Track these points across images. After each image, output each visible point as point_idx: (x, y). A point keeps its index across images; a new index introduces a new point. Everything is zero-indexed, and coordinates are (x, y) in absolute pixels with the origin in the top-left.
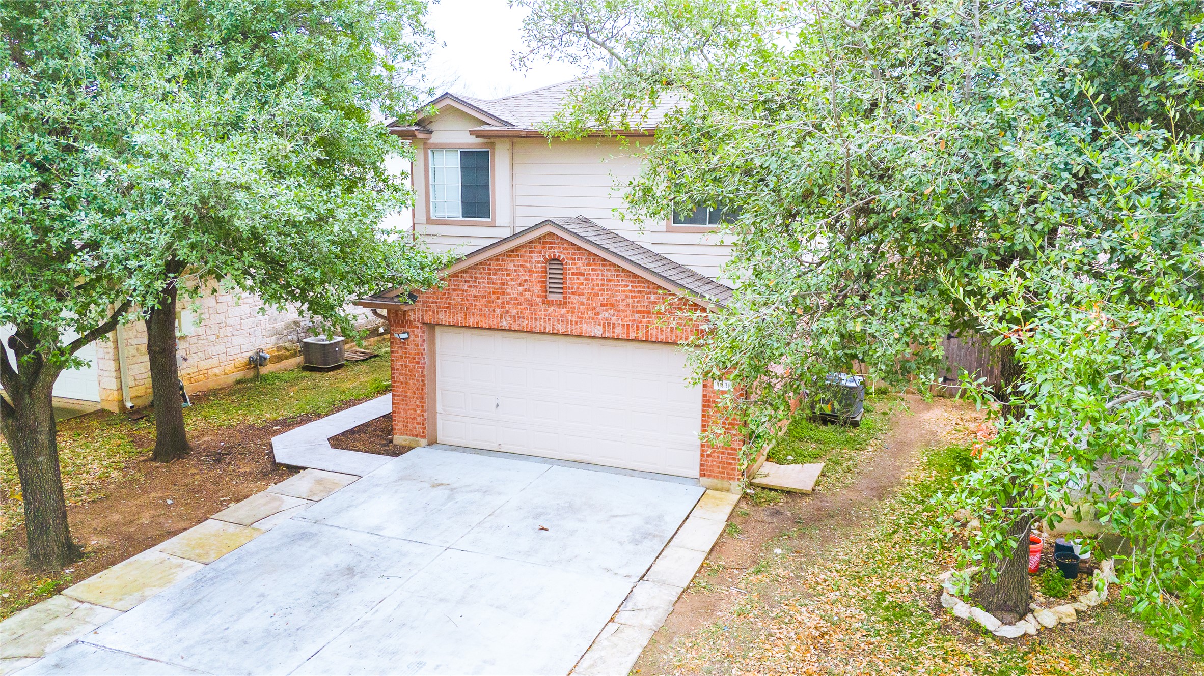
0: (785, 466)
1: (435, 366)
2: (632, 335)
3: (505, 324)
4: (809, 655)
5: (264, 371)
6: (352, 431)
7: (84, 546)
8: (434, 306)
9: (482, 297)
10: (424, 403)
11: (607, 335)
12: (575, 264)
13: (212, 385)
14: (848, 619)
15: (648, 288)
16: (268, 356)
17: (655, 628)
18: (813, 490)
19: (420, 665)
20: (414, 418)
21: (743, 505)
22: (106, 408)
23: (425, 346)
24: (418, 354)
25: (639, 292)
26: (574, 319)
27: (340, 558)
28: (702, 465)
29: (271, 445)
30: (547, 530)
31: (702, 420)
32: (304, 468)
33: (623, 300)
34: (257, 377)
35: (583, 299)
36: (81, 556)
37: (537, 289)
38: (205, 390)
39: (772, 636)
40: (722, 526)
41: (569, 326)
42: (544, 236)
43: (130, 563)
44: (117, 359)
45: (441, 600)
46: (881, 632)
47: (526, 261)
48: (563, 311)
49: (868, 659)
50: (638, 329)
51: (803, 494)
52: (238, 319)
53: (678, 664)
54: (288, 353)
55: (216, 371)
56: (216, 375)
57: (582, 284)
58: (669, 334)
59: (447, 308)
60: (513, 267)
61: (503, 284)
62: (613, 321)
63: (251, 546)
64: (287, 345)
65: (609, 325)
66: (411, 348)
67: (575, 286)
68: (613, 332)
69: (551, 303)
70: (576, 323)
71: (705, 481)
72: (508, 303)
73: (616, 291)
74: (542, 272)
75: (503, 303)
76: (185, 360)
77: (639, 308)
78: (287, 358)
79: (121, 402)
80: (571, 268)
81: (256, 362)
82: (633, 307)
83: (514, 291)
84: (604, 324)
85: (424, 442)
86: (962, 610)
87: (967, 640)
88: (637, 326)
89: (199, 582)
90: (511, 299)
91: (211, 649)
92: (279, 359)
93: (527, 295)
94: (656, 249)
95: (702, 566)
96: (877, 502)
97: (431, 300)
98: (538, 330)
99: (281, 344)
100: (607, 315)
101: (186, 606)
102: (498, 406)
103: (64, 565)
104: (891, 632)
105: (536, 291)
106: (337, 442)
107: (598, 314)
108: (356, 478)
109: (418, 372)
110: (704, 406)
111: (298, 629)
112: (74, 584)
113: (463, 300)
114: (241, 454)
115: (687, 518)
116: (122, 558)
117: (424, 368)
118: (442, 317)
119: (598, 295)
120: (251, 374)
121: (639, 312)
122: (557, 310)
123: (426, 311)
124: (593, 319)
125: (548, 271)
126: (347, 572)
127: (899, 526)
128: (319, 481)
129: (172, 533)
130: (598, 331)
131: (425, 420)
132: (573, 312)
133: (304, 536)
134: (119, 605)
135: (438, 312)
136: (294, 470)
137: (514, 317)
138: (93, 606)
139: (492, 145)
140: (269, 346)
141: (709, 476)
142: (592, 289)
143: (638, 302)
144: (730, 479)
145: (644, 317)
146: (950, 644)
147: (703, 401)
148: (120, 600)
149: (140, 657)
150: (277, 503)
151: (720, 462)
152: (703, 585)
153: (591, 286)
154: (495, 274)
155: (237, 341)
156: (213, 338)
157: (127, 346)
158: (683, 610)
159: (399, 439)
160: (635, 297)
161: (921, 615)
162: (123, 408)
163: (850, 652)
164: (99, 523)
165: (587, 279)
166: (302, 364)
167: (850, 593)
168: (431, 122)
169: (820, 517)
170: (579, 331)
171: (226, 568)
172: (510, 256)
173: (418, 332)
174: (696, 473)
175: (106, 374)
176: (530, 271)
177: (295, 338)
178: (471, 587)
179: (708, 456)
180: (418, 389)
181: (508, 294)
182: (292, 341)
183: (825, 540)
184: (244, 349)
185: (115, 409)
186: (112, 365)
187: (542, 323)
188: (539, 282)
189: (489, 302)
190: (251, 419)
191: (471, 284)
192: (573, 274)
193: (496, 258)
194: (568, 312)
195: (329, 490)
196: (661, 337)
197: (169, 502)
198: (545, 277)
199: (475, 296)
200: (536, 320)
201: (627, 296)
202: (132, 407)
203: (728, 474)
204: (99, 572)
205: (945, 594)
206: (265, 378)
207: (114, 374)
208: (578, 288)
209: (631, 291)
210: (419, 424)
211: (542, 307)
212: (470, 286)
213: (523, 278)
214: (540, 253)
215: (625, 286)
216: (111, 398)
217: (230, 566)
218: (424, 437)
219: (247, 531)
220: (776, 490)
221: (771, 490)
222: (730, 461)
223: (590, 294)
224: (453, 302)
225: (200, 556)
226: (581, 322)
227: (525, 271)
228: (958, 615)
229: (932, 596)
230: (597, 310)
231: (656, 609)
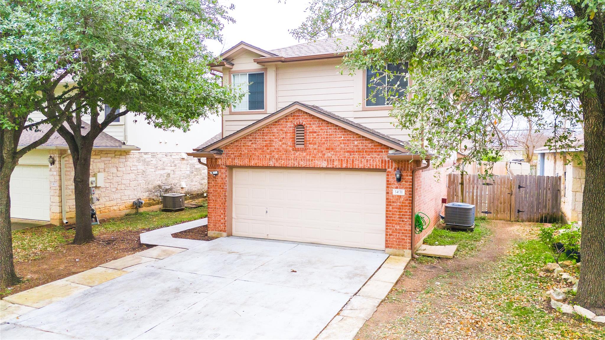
0: (434, 247)
1: (232, 191)
2: (344, 166)
3: (271, 164)
4: (470, 332)
5: (142, 210)
6: (185, 231)
7: (23, 278)
8: (232, 156)
9: (259, 149)
10: (226, 211)
11: (329, 166)
12: (311, 127)
13: (112, 215)
14: (491, 315)
15: (353, 137)
16: (144, 202)
17: (366, 319)
18: (454, 257)
19: (216, 335)
20: (220, 221)
21: (413, 263)
22: (53, 223)
23: (227, 179)
24: (223, 184)
25: (348, 140)
26: (310, 158)
27: (173, 284)
28: (386, 241)
29: (139, 237)
30: (295, 272)
31: (386, 214)
32: (156, 246)
33: (339, 145)
34: (137, 213)
35: (316, 146)
36: (19, 282)
37: (290, 143)
38: (108, 218)
39: (443, 322)
40: (402, 272)
41: (308, 162)
42: (294, 113)
43: (47, 286)
44: (60, 196)
45: (231, 304)
46: (515, 322)
47: (284, 127)
48: (304, 154)
49: (511, 335)
50: (347, 162)
51: (447, 259)
52: (128, 181)
53: (384, 336)
54: (154, 202)
55: (115, 208)
56: (114, 210)
57: (315, 138)
58: (366, 164)
59: (239, 156)
60: (276, 131)
61: (271, 141)
62: (333, 158)
63: (120, 279)
64: (154, 197)
65: (331, 160)
66: (219, 180)
67: (311, 140)
68: (333, 164)
69: (297, 150)
70: (312, 160)
71: (388, 250)
72: (273, 151)
73: (335, 141)
74: (293, 133)
75: (271, 151)
76: (98, 200)
77: (348, 150)
78: (154, 205)
79: (61, 220)
80: (309, 129)
81: (137, 205)
82: (344, 149)
83: (277, 144)
84: (328, 160)
85: (225, 234)
86: (567, 308)
87: (574, 325)
88: (347, 160)
89: (86, 295)
90: (275, 149)
91: (86, 326)
92: (150, 205)
93: (284, 146)
94: (356, 121)
95: (392, 290)
96: (493, 263)
97: (230, 152)
98: (290, 166)
99: (151, 196)
100: (329, 155)
101: (76, 306)
102: (267, 212)
103: (8, 286)
104: (522, 321)
105: (289, 144)
106: (175, 235)
107: (324, 154)
108: (185, 250)
109: (223, 194)
110: (387, 205)
111: (141, 317)
112: (12, 294)
113: (248, 151)
114: (122, 240)
115: (380, 268)
116: (43, 283)
117: (226, 191)
118: (237, 162)
119: (324, 143)
120: (134, 211)
121: (348, 152)
122: (301, 153)
123: (228, 159)
124: (321, 157)
125: (296, 132)
126: (175, 290)
127: (510, 273)
128: (164, 251)
129: (74, 273)
130: (324, 164)
131: (225, 221)
132: (310, 154)
133: (152, 274)
134: (36, 305)
135: (234, 159)
136: (149, 246)
137: (277, 159)
138: (19, 306)
139: (266, 69)
140: (144, 197)
141: (391, 247)
142: (321, 141)
143: (347, 146)
144: (404, 248)
145: (351, 155)
146: (563, 327)
147: (387, 202)
148: (37, 303)
149: (41, 330)
150: (138, 260)
151: (398, 239)
152: (394, 298)
153: (320, 139)
154: (266, 136)
155: (127, 192)
156: (114, 190)
157: (66, 189)
158: (383, 310)
159: (210, 233)
160: (346, 143)
161: (539, 313)
162: (62, 223)
163: (497, 331)
164: (34, 269)
165: (318, 135)
166: (162, 209)
167: (489, 302)
168: (233, 60)
169: (460, 269)
170: (313, 165)
171: (103, 288)
172: (275, 125)
173: (223, 171)
174: (383, 247)
175: (54, 204)
176: (286, 133)
177: (159, 194)
178: (250, 297)
179: (390, 235)
180: (222, 204)
181: (274, 146)
182: (157, 196)
183: (465, 279)
184: (131, 197)
185: (57, 223)
186: (57, 199)
187: (293, 161)
188: (291, 138)
189: (263, 151)
190: (131, 229)
191: (253, 142)
192: (310, 132)
193: (267, 126)
194: (307, 154)
195: (168, 254)
196: (361, 166)
197: (77, 260)
198: (294, 135)
199: (255, 149)
200: (289, 160)
201: (341, 143)
202: (67, 223)
203: (402, 245)
204: (27, 289)
205: (552, 300)
206: (141, 214)
207: (58, 204)
208: (313, 140)
209: (343, 140)
210: (222, 224)
211: (293, 152)
212: (252, 143)
213: (282, 136)
214: (292, 122)
215: (340, 136)
216: (56, 218)
217: (106, 287)
218: (225, 231)
219: (119, 272)
220: (432, 257)
221: (428, 257)
222: (404, 238)
223: (319, 143)
224: (243, 153)
225: (89, 283)
226: (314, 160)
227: (283, 133)
228: (564, 311)
229: (544, 303)
230: (324, 152)
231: (366, 309)
